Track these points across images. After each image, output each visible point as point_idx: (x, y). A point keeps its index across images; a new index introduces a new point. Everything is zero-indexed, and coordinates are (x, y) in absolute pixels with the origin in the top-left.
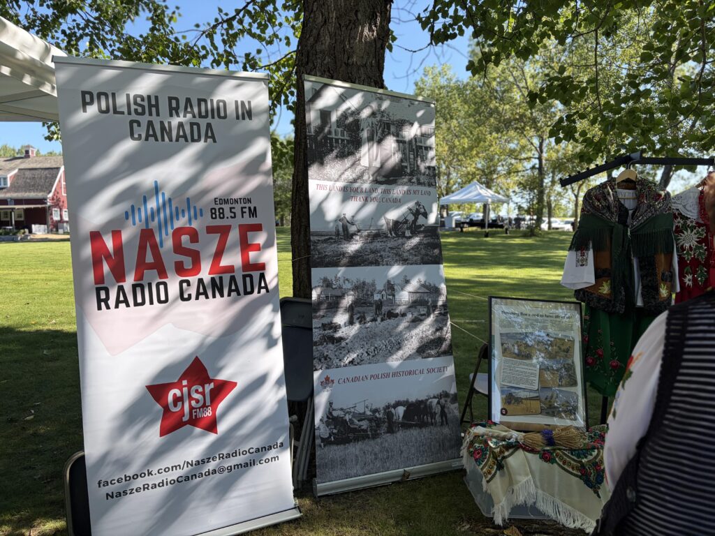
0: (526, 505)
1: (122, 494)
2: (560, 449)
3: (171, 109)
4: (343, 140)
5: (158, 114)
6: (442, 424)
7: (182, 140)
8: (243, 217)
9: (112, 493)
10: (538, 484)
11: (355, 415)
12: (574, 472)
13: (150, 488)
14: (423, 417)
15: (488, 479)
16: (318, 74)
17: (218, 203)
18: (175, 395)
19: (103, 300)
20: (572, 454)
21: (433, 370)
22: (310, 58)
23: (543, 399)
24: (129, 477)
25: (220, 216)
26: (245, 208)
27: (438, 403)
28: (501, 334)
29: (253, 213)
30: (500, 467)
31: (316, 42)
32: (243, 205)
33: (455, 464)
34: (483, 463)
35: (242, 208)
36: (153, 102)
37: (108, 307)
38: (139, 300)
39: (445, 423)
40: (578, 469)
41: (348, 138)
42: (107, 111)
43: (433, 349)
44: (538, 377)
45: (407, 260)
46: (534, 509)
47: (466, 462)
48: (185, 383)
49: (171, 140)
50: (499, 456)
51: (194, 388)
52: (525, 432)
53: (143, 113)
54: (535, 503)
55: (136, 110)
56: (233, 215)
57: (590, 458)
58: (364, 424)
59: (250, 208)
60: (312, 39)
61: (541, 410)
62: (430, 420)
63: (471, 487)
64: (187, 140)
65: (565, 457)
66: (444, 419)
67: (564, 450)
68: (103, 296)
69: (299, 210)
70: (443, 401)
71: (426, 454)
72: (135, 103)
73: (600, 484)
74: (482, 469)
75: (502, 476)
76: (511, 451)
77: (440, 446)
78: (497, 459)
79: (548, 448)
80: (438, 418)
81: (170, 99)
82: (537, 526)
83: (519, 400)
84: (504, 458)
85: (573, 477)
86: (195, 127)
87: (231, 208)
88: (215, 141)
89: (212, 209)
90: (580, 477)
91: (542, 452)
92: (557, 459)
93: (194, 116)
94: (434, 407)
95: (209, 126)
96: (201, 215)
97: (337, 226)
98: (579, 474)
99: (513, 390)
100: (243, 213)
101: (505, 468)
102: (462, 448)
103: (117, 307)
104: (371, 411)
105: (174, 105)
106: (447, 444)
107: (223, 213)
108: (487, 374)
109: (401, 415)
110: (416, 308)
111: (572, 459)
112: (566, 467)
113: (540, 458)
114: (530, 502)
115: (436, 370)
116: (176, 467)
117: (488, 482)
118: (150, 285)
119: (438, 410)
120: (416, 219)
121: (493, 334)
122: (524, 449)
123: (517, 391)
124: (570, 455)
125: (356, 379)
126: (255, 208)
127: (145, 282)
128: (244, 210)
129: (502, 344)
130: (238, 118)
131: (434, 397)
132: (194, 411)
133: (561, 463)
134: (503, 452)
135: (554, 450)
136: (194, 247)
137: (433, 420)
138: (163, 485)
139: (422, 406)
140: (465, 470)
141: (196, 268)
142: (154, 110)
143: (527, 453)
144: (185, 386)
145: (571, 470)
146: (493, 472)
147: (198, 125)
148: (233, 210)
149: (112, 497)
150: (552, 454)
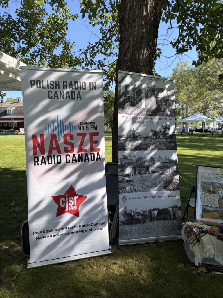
0: (210, 258)
1: (42, 238)
3: (64, 86)
4: (134, 97)
5: (59, 88)
6: (174, 219)
7: (68, 98)
8: (91, 130)
9: (38, 237)
10: (216, 249)
11: (136, 213)
13: (52, 236)
14: (166, 216)
15: (192, 245)
16: (125, 70)
17: (82, 124)
18: (63, 200)
19: (36, 162)
21: (171, 196)
22: (122, 63)
23: (220, 212)
24: (45, 231)
25: (82, 129)
26: (92, 126)
27: (172, 210)
28: (201, 182)
29: (95, 128)
30: (198, 240)
31: (124, 56)
32: (92, 125)
33: (179, 237)
34: (191, 238)
35: (91, 126)
36: (57, 83)
37: (38, 164)
38: (50, 162)
39: (175, 219)
41: (136, 96)
42: (40, 88)
43: (171, 187)
44: (218, 201)
45: (161, 148)
46: (213, 260)
47: (183, 236)
48: (67, 195)
49: (63, 98)
50: (198, 236)
51: (70, 198)
52: (211, 226)
53: (53, 88)
54: (214, 258)
55: (51, 87)
56: (87, 129)
58: (140, 217)
59: (94, 126)
60: (123, 55)
61: (219, 216)
62: (168, 217)
63: (185, 247)
64: (70, 99)
66: (175, 217)
68: (36, 160)
69: (116, 126)
70: (174, 209)
71: (166, 232)
72: (51, 84)
74: (190, 241)
75: (199, 244)
76: (203, 234)
77: (172, 228)
78: (196, 237)
79: (221, 234)
80: (172, 217)
81: (64, 82)
82: (214, 268)
83: (208, 212)
84: (200, 237)
86: (73, 93)
87: (87, 126)
88: (81, 99)
89: (79, 126)
91: (218, 236)
93: (73, 89)
94: (170, 212)
95: (79, 92)
96: (75, 129)
97: (130, 133)
99: (206, 207)
100: (91, 128)
101: (200, 241)
102: (182, 230)
103: (41, 164)
104: (143, 212)
105: (65, 84)
106: (176, 228)
107: (83, 128)
108: (194, 198)
109: (156, 215)
110: (164, 169)
113: (217, 238)
114: (211, 257)
115: (172, 196)
116: (62, 229)
117: (192, 246)
118: (54, 156)
119: (172, 213)
120: (165, 131)
121: (198, 182)
122: (210, 234)
123: (207, 207)
125: (137, 198)
126: (96, 126)
127: (52, 155)
128: (92, 127)
129: (202, 186)
130: (90, 89)
131: (171, 208)
132: (70, 207)
134: (200, 234)
136: (72, 141)
137: (170, 217)
138: (57, 236)
139: (165, 211)
140: (183, 240)
141: (72, 150)
142: (57, 86)
143: (211, 235)
144: (67, 197)
146: (195, 242)
147: (74, 92)
148: (87, 127)
149: (38, 239)
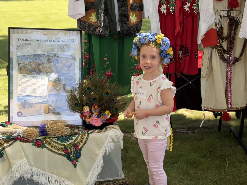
2: (49, 138)
12: (60, 152)
20: (58, 140)
28: (18, 56)
40: (62, 150)
44: (47, 86)
46: (30, 181)
54: (31, 177)
57: (71, 141)
61: (49, 110)
65: (52, 143)
67: (52, 138)
73: (78, 158)
75: (2, 161)
76: (10, 143)
79: (40, 138)
83: (30, 105)
84: (4, 149)
85: (58, 156)
90: (64, 155)
91: (35, 141)
92: (46, 145)
98: (63, 153)
99: (27, 98)
101: (4, 156)
111: (58, 144)
112: (53, 149)
113: (33, 145)
114: (27, 177)
121: (11, 57)
122: (21, 140)
123: (30, 98)
124: (56, 141)
129: (19, 64)
133: (50, 147)
134: (3, 144)
135: (45, 139)
143: (22, 143)
145: (56, 151)
150: (42, 141)
